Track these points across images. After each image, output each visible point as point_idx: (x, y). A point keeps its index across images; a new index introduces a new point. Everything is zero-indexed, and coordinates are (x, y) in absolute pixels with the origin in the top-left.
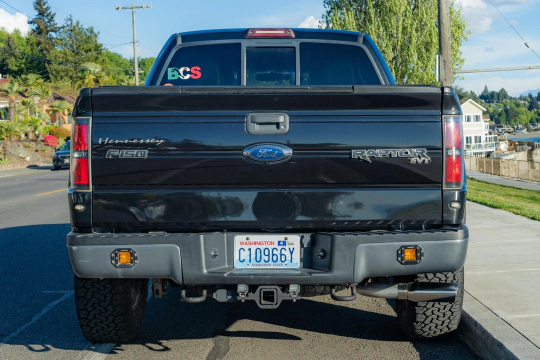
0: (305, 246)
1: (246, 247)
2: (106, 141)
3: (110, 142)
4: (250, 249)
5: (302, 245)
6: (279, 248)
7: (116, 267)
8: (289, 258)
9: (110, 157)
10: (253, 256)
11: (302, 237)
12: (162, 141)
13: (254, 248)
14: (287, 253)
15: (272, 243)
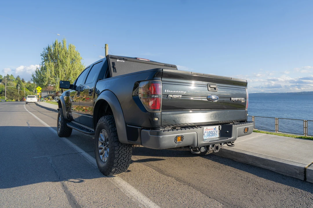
0: (221, 129)
1: (206, 131)
2: (168, 91)
3: (169, 91)
4: (207, 132)
5: (219, 129)
6: (214, 131)
7: (176, 143)
8: (216, 134)
9: (169, 98)
10: (208, 134)
11: (219, 127)
12: (185, 92)
13: (208, 131)
14: (216, 132)
15: (212, 129)
